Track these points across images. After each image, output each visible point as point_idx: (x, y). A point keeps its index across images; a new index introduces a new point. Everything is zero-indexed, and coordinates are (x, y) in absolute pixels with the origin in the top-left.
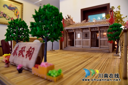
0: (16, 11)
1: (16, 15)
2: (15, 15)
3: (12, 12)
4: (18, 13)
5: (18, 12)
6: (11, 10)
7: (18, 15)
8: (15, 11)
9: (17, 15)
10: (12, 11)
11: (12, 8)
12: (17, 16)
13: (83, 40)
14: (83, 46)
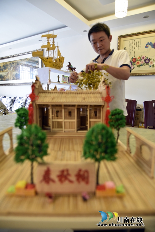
13: (66, 120)
14: (65, 130)
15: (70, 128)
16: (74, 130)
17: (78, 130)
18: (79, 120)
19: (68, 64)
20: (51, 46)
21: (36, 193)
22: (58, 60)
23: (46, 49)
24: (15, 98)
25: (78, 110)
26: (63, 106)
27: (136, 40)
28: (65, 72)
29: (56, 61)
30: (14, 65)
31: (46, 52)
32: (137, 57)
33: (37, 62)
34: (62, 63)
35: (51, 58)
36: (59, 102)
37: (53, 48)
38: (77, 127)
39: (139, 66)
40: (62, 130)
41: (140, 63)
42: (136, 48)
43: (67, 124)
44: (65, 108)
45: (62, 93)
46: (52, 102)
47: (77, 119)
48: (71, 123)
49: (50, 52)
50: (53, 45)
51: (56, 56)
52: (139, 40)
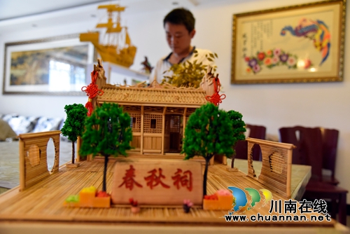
0: (320, 32)
1: (319, 48)
2: (316, 47)
3: (307, 40)
4: (328, 36)
5: (326, 34)
6: (302, 38)
7: (329, 45)
8: (317, 36)
9: (325, 44)
10: (307, 37)
11: (305, 31)
12: (322, 49)
13: (146, 134)
14: (144, 151)
15: (152, 149)
16: (160, 151)
17: (165, 152)
18: (168, 136)
19: (143, 60)
20: (115, 26)
21: (112, 204)
22: (126, 52)
23: (104, 30)
24: (38, 119)
25: (168, 118)
26: (142, 109)
27: (265, 23)
28: (138, 74)
29: (122, 52)
30: (40, 57)
31: (105, 36)
32: (266, 50)
33: (84, 56)
34: (133, 56)
35: (113, 47)
36: (136, 101)
37: (118, 30)
38: (165, 148)
39: (271, 66)
40: (140, 151)
41: (272, 61)
42: (265, 36)
43: (149, 141)
44: (146, 113)
45: (141, 90)
46: (125, 100)
47: (165, 133)
48: (154, 139)
49: (112, 36)
50: (118, 24)
51: (122, 45)
52: (269, 21)
